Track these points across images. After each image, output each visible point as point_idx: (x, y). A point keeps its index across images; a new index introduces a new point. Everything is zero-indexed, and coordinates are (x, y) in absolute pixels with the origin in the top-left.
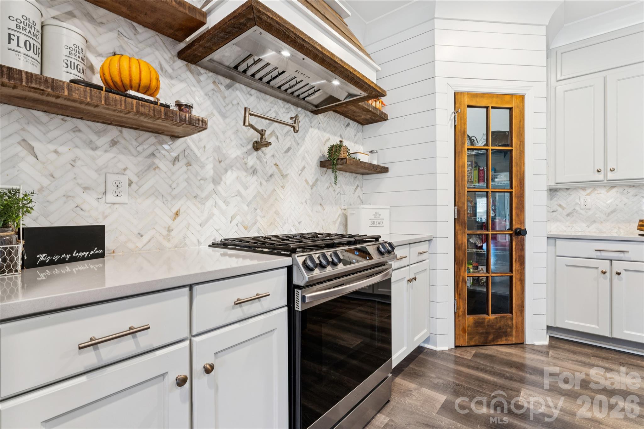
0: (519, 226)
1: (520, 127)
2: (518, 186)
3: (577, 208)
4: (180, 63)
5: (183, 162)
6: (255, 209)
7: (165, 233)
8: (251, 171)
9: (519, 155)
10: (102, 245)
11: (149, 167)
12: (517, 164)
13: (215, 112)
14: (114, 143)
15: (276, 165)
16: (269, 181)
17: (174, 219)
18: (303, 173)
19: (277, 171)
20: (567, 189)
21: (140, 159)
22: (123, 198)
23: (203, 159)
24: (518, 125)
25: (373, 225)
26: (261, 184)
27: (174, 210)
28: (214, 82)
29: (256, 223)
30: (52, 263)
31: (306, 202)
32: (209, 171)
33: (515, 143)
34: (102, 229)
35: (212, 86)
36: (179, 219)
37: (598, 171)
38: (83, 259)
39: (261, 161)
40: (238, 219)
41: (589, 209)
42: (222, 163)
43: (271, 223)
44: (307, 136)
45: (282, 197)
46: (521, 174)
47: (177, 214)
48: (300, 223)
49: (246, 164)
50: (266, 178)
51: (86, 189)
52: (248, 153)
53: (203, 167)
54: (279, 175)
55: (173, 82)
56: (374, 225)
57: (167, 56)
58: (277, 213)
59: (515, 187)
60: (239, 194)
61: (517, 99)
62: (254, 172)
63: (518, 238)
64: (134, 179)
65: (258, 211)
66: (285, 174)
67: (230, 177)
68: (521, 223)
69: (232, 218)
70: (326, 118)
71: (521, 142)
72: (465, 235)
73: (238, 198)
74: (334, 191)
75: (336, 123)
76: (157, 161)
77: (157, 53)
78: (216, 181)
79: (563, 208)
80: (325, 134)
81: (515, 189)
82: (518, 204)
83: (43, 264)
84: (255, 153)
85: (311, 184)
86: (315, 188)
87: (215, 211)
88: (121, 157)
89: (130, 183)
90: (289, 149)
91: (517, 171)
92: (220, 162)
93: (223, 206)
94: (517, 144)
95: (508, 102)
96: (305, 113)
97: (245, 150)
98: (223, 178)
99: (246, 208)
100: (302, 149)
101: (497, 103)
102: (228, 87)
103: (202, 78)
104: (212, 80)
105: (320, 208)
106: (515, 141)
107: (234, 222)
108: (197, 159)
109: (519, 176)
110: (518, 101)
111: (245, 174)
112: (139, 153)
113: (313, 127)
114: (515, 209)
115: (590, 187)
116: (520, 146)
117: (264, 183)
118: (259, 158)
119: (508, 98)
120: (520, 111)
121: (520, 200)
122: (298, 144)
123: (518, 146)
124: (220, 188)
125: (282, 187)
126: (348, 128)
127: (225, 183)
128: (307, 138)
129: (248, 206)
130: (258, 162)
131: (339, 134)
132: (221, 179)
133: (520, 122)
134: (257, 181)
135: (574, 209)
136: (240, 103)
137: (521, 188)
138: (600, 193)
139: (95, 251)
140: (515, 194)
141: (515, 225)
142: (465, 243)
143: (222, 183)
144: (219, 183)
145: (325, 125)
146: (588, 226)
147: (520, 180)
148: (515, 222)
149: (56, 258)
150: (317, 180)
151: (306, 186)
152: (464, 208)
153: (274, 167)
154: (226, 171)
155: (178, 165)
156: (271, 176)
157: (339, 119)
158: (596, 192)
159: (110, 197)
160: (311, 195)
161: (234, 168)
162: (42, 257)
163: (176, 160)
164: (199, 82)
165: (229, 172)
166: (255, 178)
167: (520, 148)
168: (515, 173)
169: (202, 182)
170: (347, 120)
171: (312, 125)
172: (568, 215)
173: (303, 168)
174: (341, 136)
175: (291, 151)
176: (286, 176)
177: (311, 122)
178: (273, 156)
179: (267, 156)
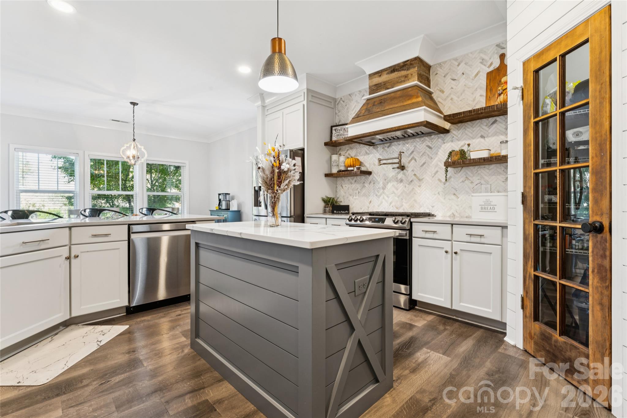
0: (597, 218)
5: (372, 183)
6: (402, 199)
7: (367, 208)
8: (400, 181)
9: (598, 107)
10: (348, 210)
11: (363, 187)
15: (415, 175)
16: (410, 184)
17: (370, 204)
18: (436, 175)
19: (415, 178)
21: (361, 184)
22: (357, 197)
23: (379, 180)
24: (597, 62)
25: (483, 210)
26: (405, 186)
27: (370, 200)
28: (383, 148)
29: (402, 206)
30: (337, 213)
31: (439, 193)
32: (381, 185)
34: (348, 206)
35: (382, 150)
36: (371, 204)
38: (343, 213)
39: (405, 175)
40: (393, 204)
42: (386, 180)
43: (411, 206)
44: (440, 151)
45: (419, 192)
46: (601, 136)
47: (370, 202)
48: (433, 207)
49: (397, 178)
50: (408, 183)
51: (350, 195)
52: (398, 173)
53: (379, 183)
54: (417, 180)
55: (369, 155)
56: (485, 210)
58: (415, 201)
59: (593, 159)
60: (394, 192)
61: (595, 21)
62: (401, 181)
63: (597, 237)
64: (360, 191)
65: (404, 200)
66: (421, 178)
67: (390, 186)
68: (602, 214)
69: (391, 203)
70: (460, 131)
72: (531, 225)
73: (393, 194)
75: (475, 129)
76: (365, 184)
77: (365, 148)
78: (384, 189)
80: (459, 142)
82: (596, 184)
83: (335, 213)
84: (402, 172)
85: (443, 181)
87: (383, 200)
88: (357, 185)
89: (359, 193)
90: (424, 164)
92: (385, 180)
93: (386, 198)
95: (582, 36)
96: (438, 136)
97: (395, 172)
98: (387, 187)
99: (397, 199)
100: (434, 162)
102: (388, 147)
103: (378, 149)
104: (382, 147)
105: (453, 197)
107: (391, 205)
108: (377, 180)
109: (598, 140)
110: (597, 23)
111: (396, 183)
112: (361, 183)
113: (446, 142)
114: (593, 192)
116: (599, 93)
117: (407, 186)
118: (404, 174)
119: (581, 29)
121: (600, 179)
122: (432, 158)
124: (385, 191)
125: (419, 186)
126: (495, 125)
127: (387, 189)
129: (398, 198)
130: (403, 176)
131: (480, 135)
132: (386, 187)
133: (601, 53)
134: (403, 185)
136: (394, 151)
137: (602, 157)
139: (346, 212)
140: (592, 170)
141: (592, 216)
142: (531, 234)
143: (386, 188)
144: (385, 189)
145: (459, 136)
147: (599, 146)
148: (593, 212)
149: (338, 212)
150: (450, 178)
151: (439, 183)
152: (531, 193)
153: (413, 177)
154: (388, 183)
155: (371, 184)
156: (411, 181)
157: (479, 124)
159: (355, 197)
160: (444, 189)
161: (391, 181)
162: (335, 212)
163: (370, 182)
164: (377, 151)
165: (389, 184)
166: (402, 184)
167: (600, 96)
168: (592, 137)
169: (378, 189)
170: (491, 120)
171: (445, 141)
173: (437, 172)
174: (482, 137)
175: (426, 164)
176: (422, 179)
177: (443, 140)
178: (413, 170)
179: (409, 172)
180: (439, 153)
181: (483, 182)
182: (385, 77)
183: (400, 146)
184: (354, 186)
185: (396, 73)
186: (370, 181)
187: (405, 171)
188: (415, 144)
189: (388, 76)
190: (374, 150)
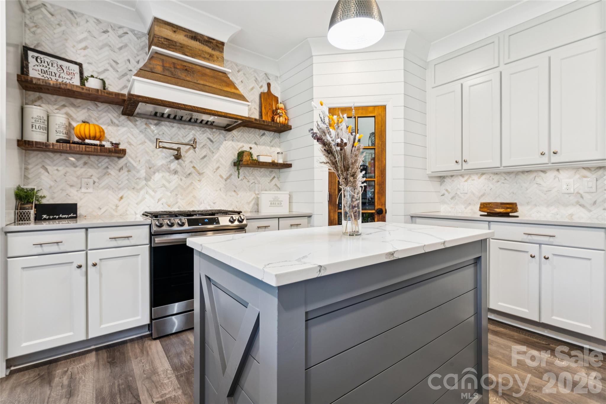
0: (380, 207)
1: (381, 131)
2: (379, 176)
3: (458, 193)
4: (123, 117)
5: (125, 170)
6: (177, 195)
7: (114, 207)
8: (173, 172)
9: (380, 152)
10: (75, 213)
11: (105, 174)
12: (379, 160)
13: (147, 141)
14: (85, 163)
15: (194, 167)
16: (188, 177)
17: (120, 200)
18: (218, 171)
19: (194, 171)
20: (452, 176)
21: (100, 170)
22: (91, 190)
23: (138, 167)
24: (380, 130)
25: (272, 205)
26: (181, 180)
27: (120, 196)
28: (146, 124)
29: (177, 203)
30: (49, 219)
31: (220, 189)
32: (143, 173)
33: (377, 143)
34: (75, 205)
35: (144, 126)
36: (122, 201)
37: (456, 162)
38: (65, 218)
39: (181, 166)
40: (164, 200)
41: (466, 193)
42: (152, 169)
43: (189, 203)
44: (222, 147)
45: (199, 187)
46: (382, 167)
47: (121, 198)
48: (214, 203)
49: (169, 168)
50: (185, 176)
51: (71, 186)
52: (171, 162)
53: (138, 172)
54: (196, 173)
55: (119, 128)
56: (274, 205)
57: (115, 115)
58: (194, 197)
59: (377, 177)
60: (164, 186)
61: (379, 109)
62: (176, 172)
63: (379, 216)
64: (96, 180)
65: (179, 196)
66: (201, 172)
67: (157, 176)
68: (382, 205)
69: (159, 200)
70: (240, 133)
71: (382, 142)
72: (336, 213)
73: (163, 189)
74: (248, 181)
75: (250, 135)
76: (109, 171)
77: (109, 115)
78: (147, 179)
79: (449, 193)
80: (239, 143)
81: (377, 178)
82: (379, 190)
83: (45, 219)
84: (177, 161)
85: (225, 177)
86: (229, 181)
87: (147, 196)
88: (90, 170)
89: (94, 183)
90: (205, 157)
91: (379, 165)
92: (150, 168)
93: (152, 193)
94: (379, 144)
95: (371, 112)
96: (220, 132)
97: (168, 160)
98: (153, 177)
99: (169, 194)
100: (216, 156)
101: (362, 113)
102: (156, 124)
103: (138, 123)
104: (145, 123)
105: (234, 193)
106: (377, 141)
107: (161, 202)
108: (134, 168)
109: (380, 168)
110: (380, 111)
111: (168, 174)
112: (99, 167)
113: (227, 140)
114: (377, 194)
115: (467, 174)
116: (381, 145)
117: (184, 179)
118: (179, 164)
119: (371, 109)
120: (382, 118)
121: (382, 187)
122: (213, 153)
123: (380, 146)
124: (149, 183)
125: (199, 181)
126: (264, 137)
127: (154, 180)
128: (222, 148)
129: (171, 193)
130: (179, 166)
131: (254, 142)
132: (151, 178)
133: (382, 126)
134: (178, 178)
135: (456, 193)
136: (165, 133)
137: (382, 177)
138: (474, 180)
139: (72, 215)
140: (377, 182)
141: (377, 206)
142: (336, 219)
143: (151, 180)
144: (149, 181)
145: (239, 137)
146: (465, 208)
147: (381, 171)
148: (377, 203)
149: (51, 217)
150: (231, 175)
151: (221, 179)
152: (336, 193)
153: (192, 169)
154: (154, 173)
155: (122, 172)
156: (189, 174)
157: (253, 132)
158: (471, 179)
159: (83, 190)
160: (225, 185)
161: (160, 171)
162: (45, 216)
163: (121, 169)
164: (136, 125)
165: (157, 174)
166: (176, 176)
167: (381, 147)
168: (377, 166)
169: (138, 180)
170: (262, 132)
171: (226, 139)
172: (452, 198)
173: (219, 168)
174: (256, 143)
175: (207, 158)
176: (202, 174)
177: (225, 137)
178: (191, 162)
179: (186, 163)
180: (220, 149)
181: (256, 182)
182: (180, 38)
183: (174, 129)
184: (80, 171)
185: (198, 43)
186: (120, 166)
187: (180, 161)
188: (193, 132)
189: (186, 39)
190: (129, 123)
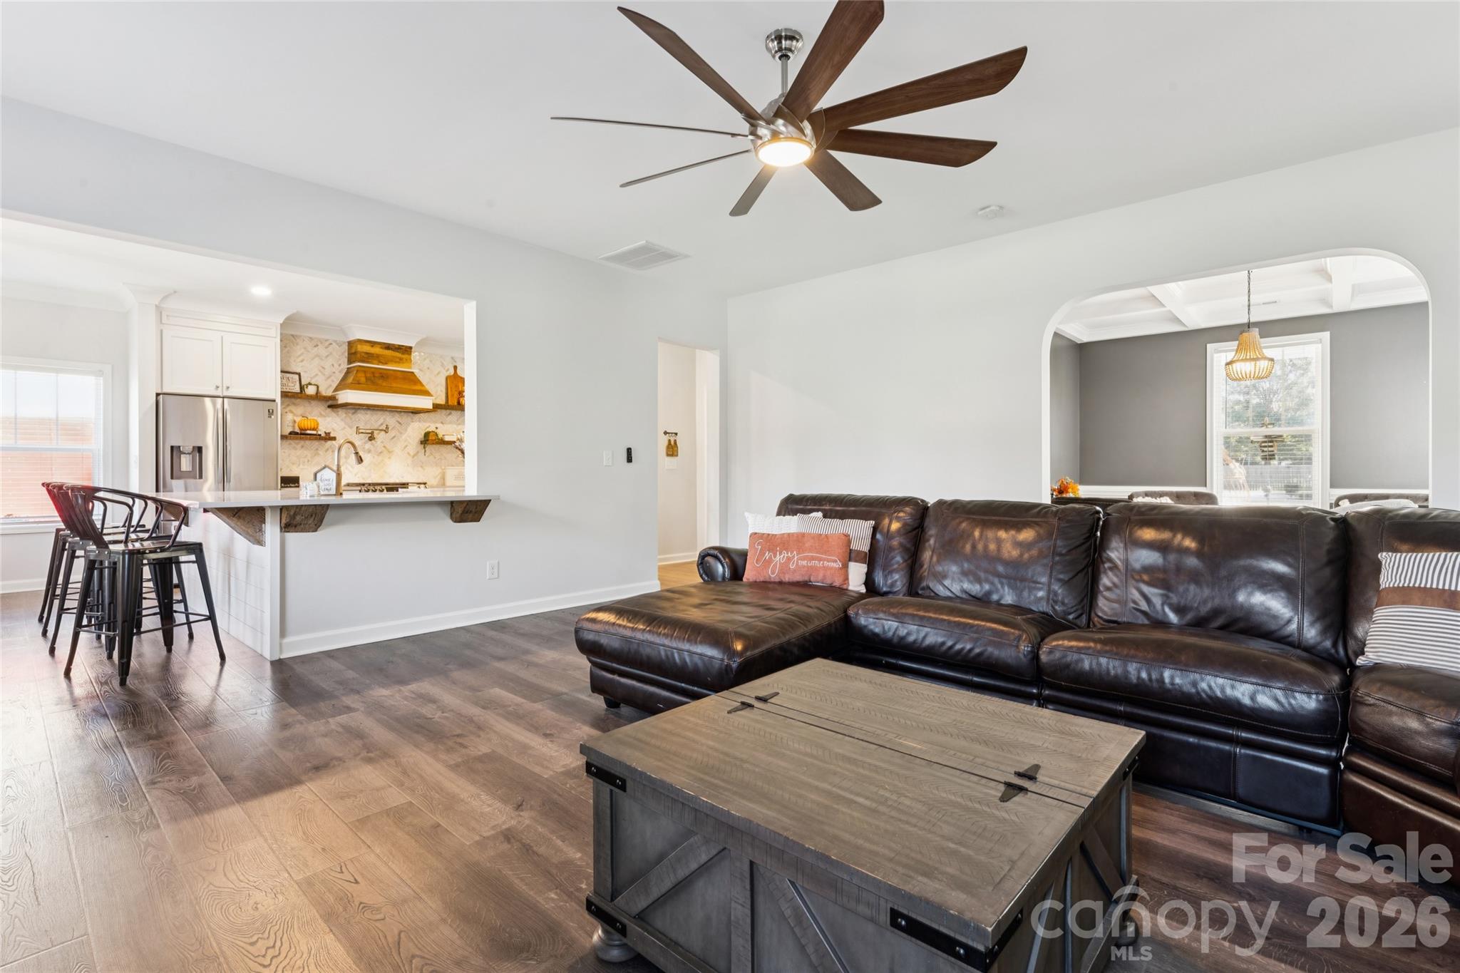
4: (329, 410)
5: (330, 451)
6: (370, 470)
8: (367, 451)
10: (298, 483)
11: (315, 455)
13: (346, 427)
14: (302, 447)
15: (384, 447)
16: (380, 455)
18: (406, 449)
19: (385, 450)
21: (313, 451)
22: (306, 467)
29: (370, 477)
31: (408, 464)
34: (298, 478)
35: (344, 415)
45: (389, 463)
48: (403, 477)
49: (364, 448)
50: (377, 454)
51: (293, 464)
52: (365, 443)
54: (387, 451)
55: (326, 418)
57: (323, 408)
58: (386, 470)
62: (369, 451)
64: (310, 459)
65: (372, 471)
69: (355, 475)
70: (426, 414)
74: (435, 457)
75: (436, 415)
76: (319, 452)
77: (318, 409)
78: (347, 458)
80: (424, 424)
84: (370, 442)
85: (412, 454)
86: (416, 457)
87: (346, 471)
88: (305, 452)
89: (308, 461)
90: (394, 437)
93: (351, 469)
97: (364, 441)
100: (403, 437)
102: (353, 413)
103: (340, 413)
104: (345, 412)
105: (420, 469)
107: (357, 476)
113: (414, 421)
117: (376, 456)
118: (372, 444)
122: (402, 433)
125: (389, 458)
126: (450, 416)
128: (410, 429)
129: (365, 468)
130: (372, 447)
131: (440, 421)
134: (371, 456)
136: (361, 419)
145: (425, 418)
150: (418, 452)
151: (409, 456)
153: (383, 449)
155: (328, 452)
156: (381, 453)
157: (440, 412)
159: (301, 466)
160: (412, 461)
163: (328, 450)
164: (338, 415)
166: (369, 455)
170: (448, 411)
173: (406, 446)
174: (442, 423)
175: (395, 438)
176: (392, 451)
177: (412, 419)
178: (382, 442)
179: (379, 443)
180: (408, 429)
181: (443, 458)
182: (377, 350)
183: (367, 416)
184: (299, 452)
185: (390, 351)
186: (327, 447)
187: (373, 441)
188: (384, 417)
189: (381, 350)
190: (333, 413)
